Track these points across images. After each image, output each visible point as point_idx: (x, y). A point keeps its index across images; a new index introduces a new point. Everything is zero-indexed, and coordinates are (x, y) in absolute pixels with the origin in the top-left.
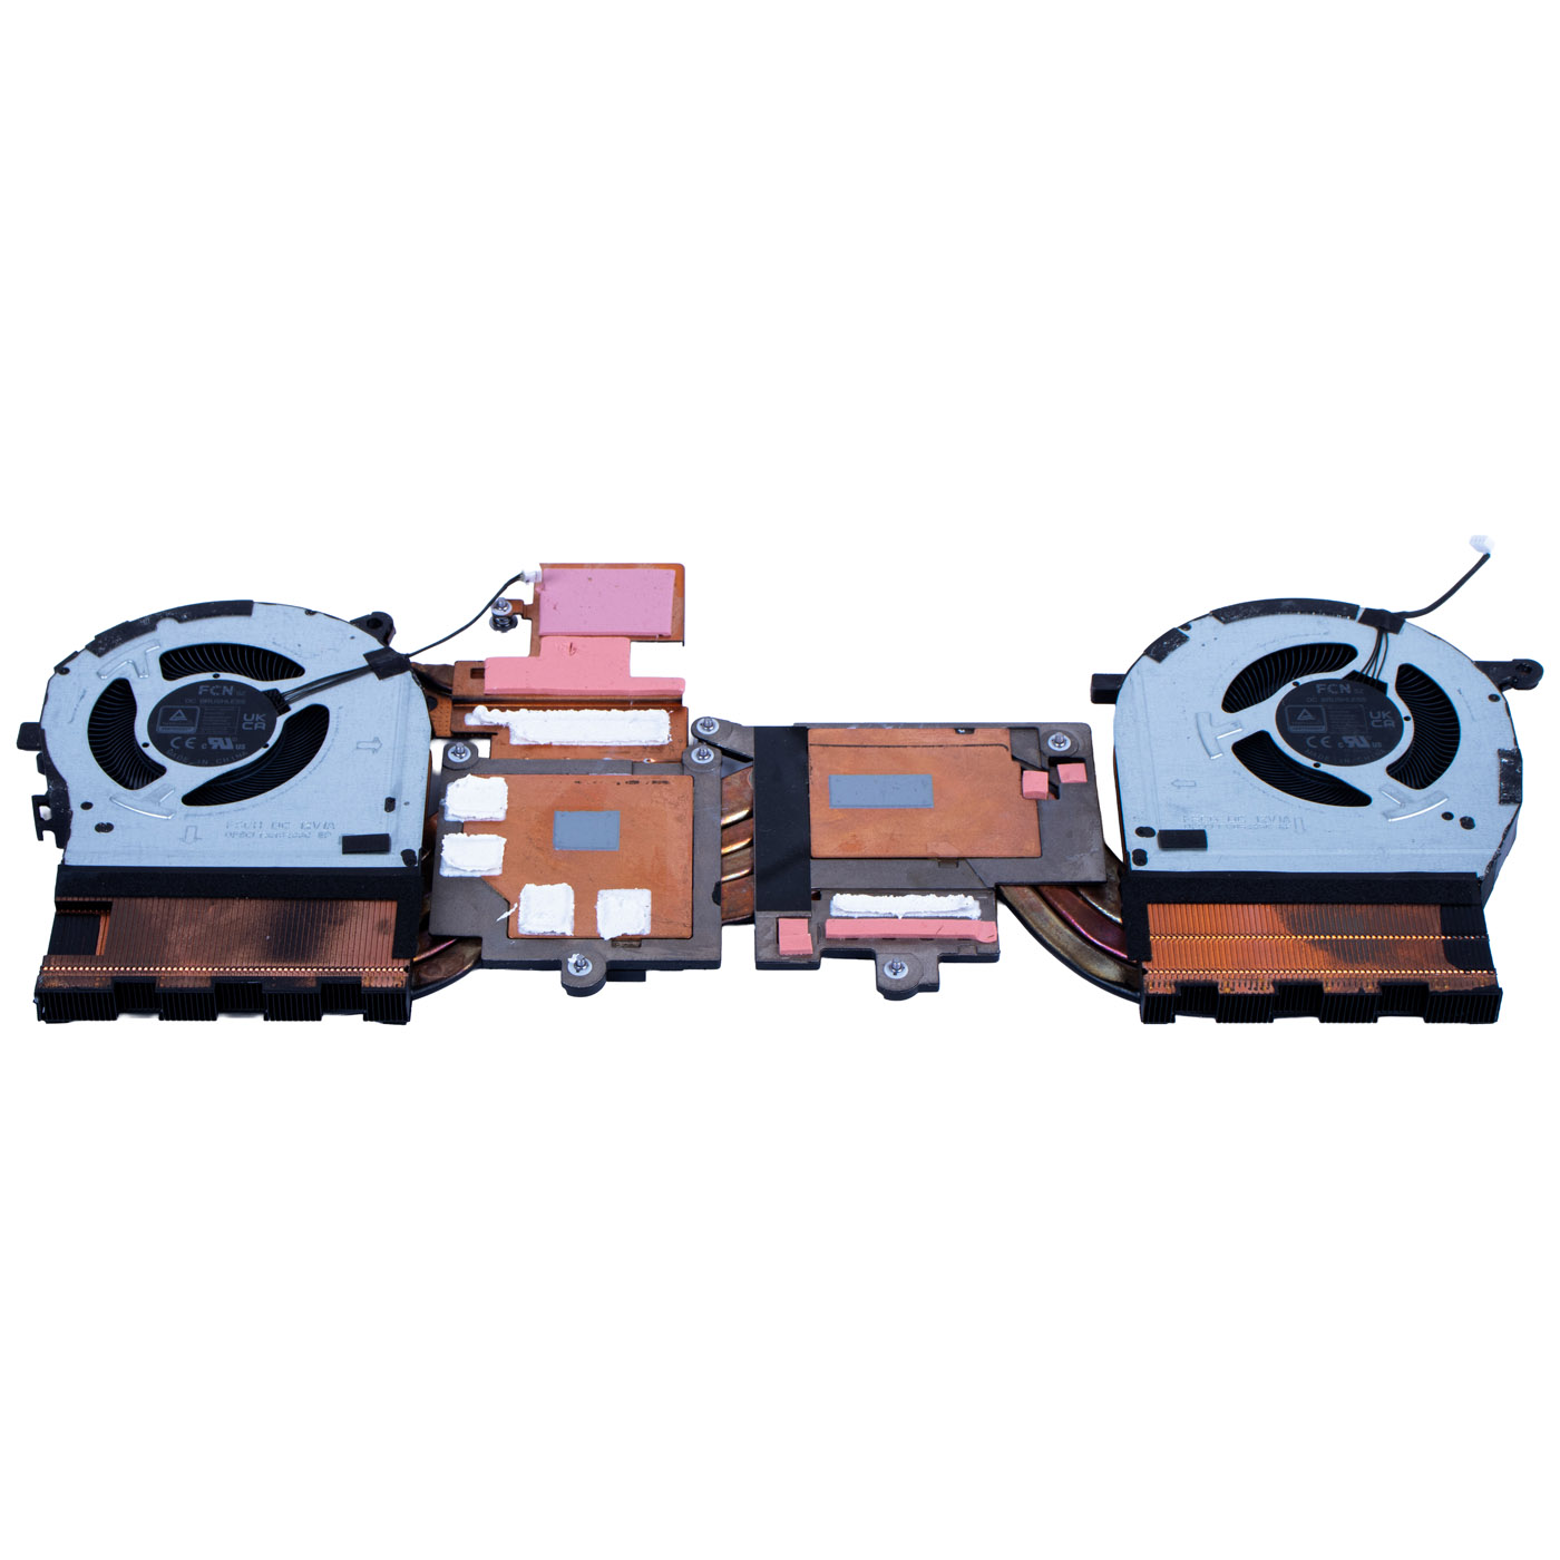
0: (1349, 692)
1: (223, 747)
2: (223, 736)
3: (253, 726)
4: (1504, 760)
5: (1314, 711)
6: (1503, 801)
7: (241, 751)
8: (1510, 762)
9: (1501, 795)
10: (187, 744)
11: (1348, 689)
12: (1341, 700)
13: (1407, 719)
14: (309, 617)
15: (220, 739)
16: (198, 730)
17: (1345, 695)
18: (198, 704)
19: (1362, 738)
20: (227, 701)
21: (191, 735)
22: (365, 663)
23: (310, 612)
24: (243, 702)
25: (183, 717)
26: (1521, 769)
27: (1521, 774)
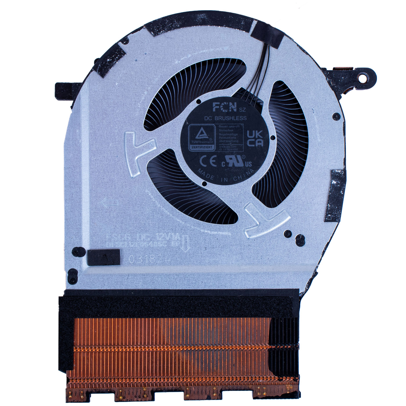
0: (235, 110)
4: (334, 182)
5: (209, 130)
6: (327, 220)
8: (337, 184)
9: (327, 215)
11: (233, 107)
12: (228, 118)
13: (273, 138)
17: (233, 113)
19: (239, 157)
26: (344, 192)
27: (343, 195)
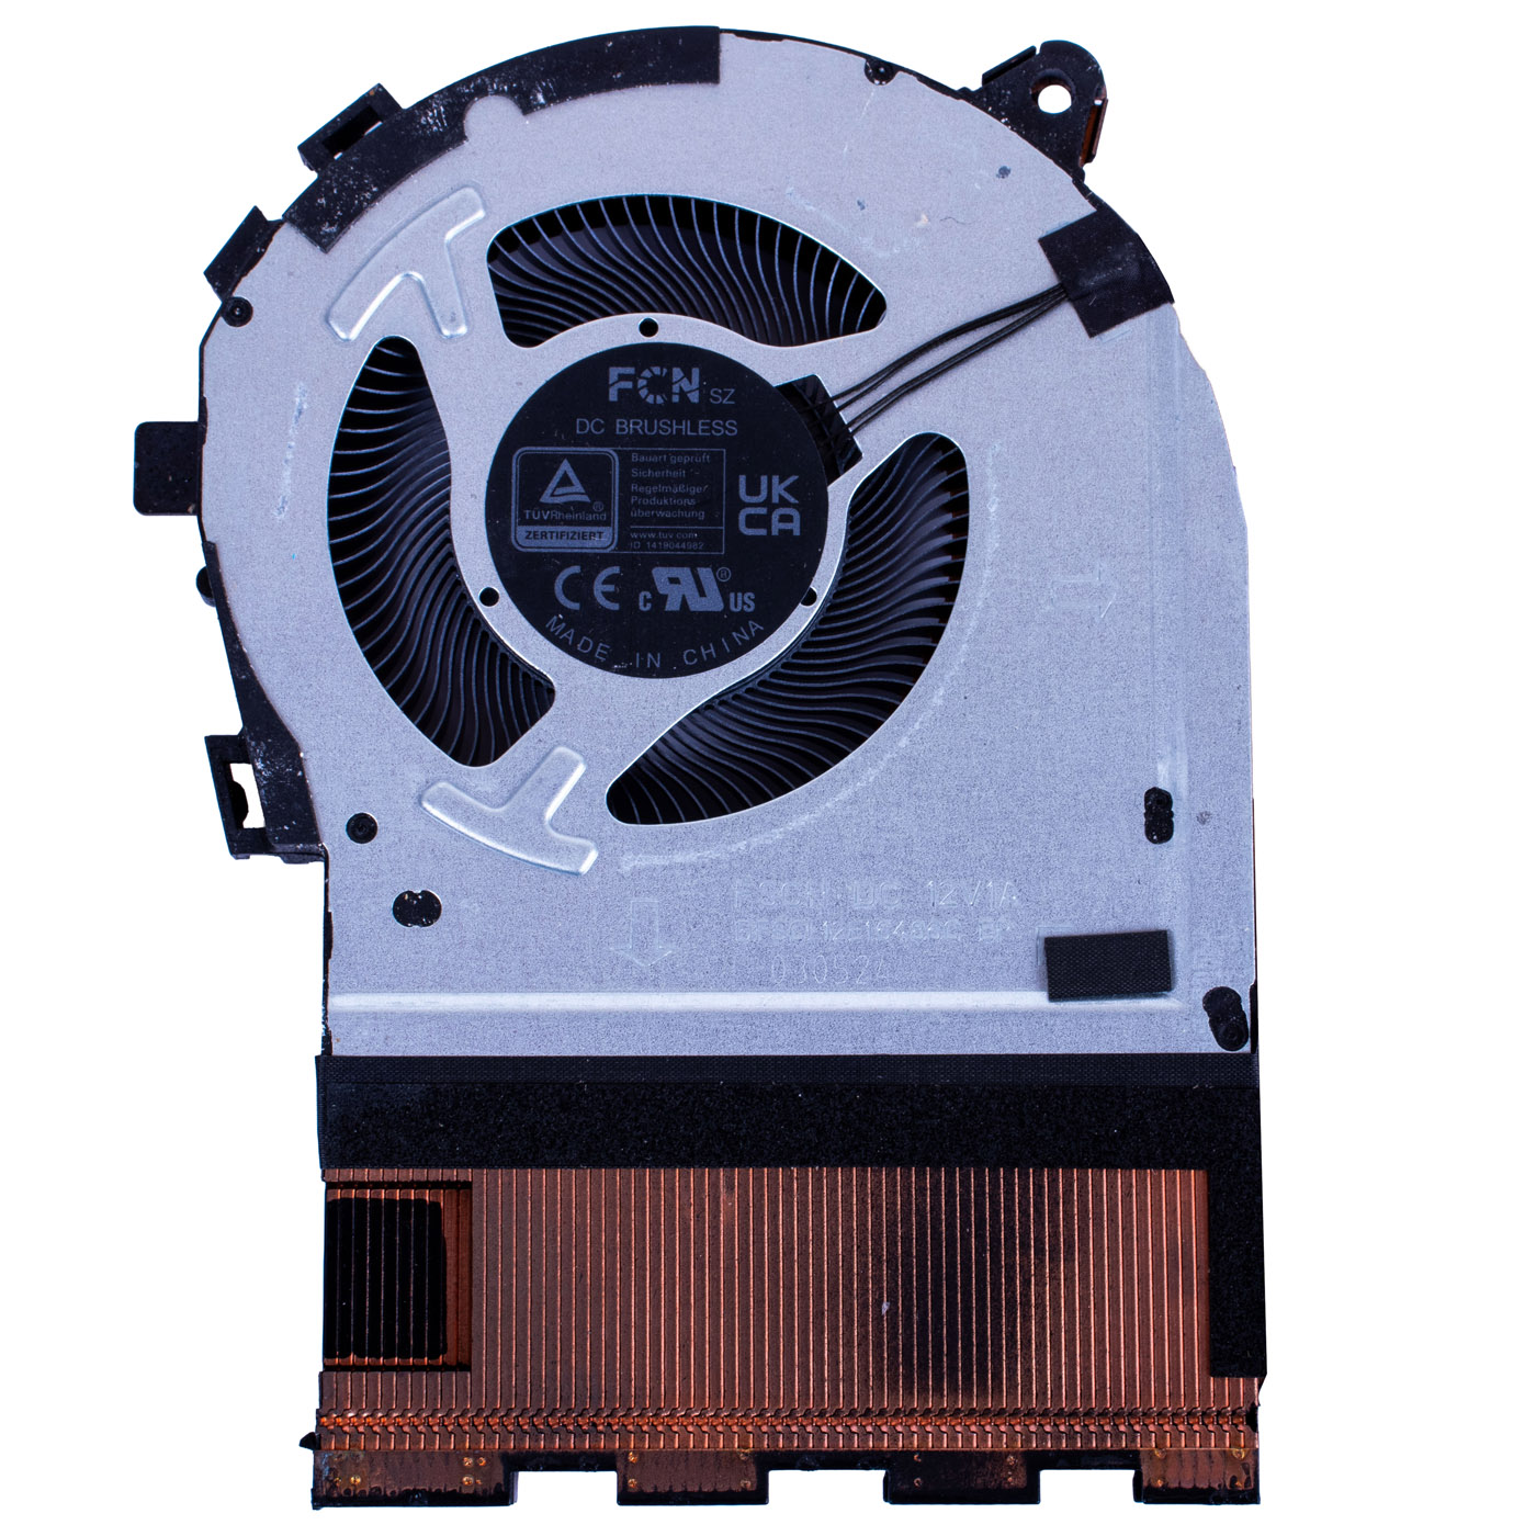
1: (697, 605)
2: (693, 563)
3: (763, 521)
7: (743, 618)
10: (599, 588)
14: (876, 89)
15: (684, 573)
16: (623, 541)
18: (609, 439)
20: (686, 426)
21: (604, 560)
22: (1043, 276)
23: (880, 71)
24: (730, 428)
25: (577, 492)
